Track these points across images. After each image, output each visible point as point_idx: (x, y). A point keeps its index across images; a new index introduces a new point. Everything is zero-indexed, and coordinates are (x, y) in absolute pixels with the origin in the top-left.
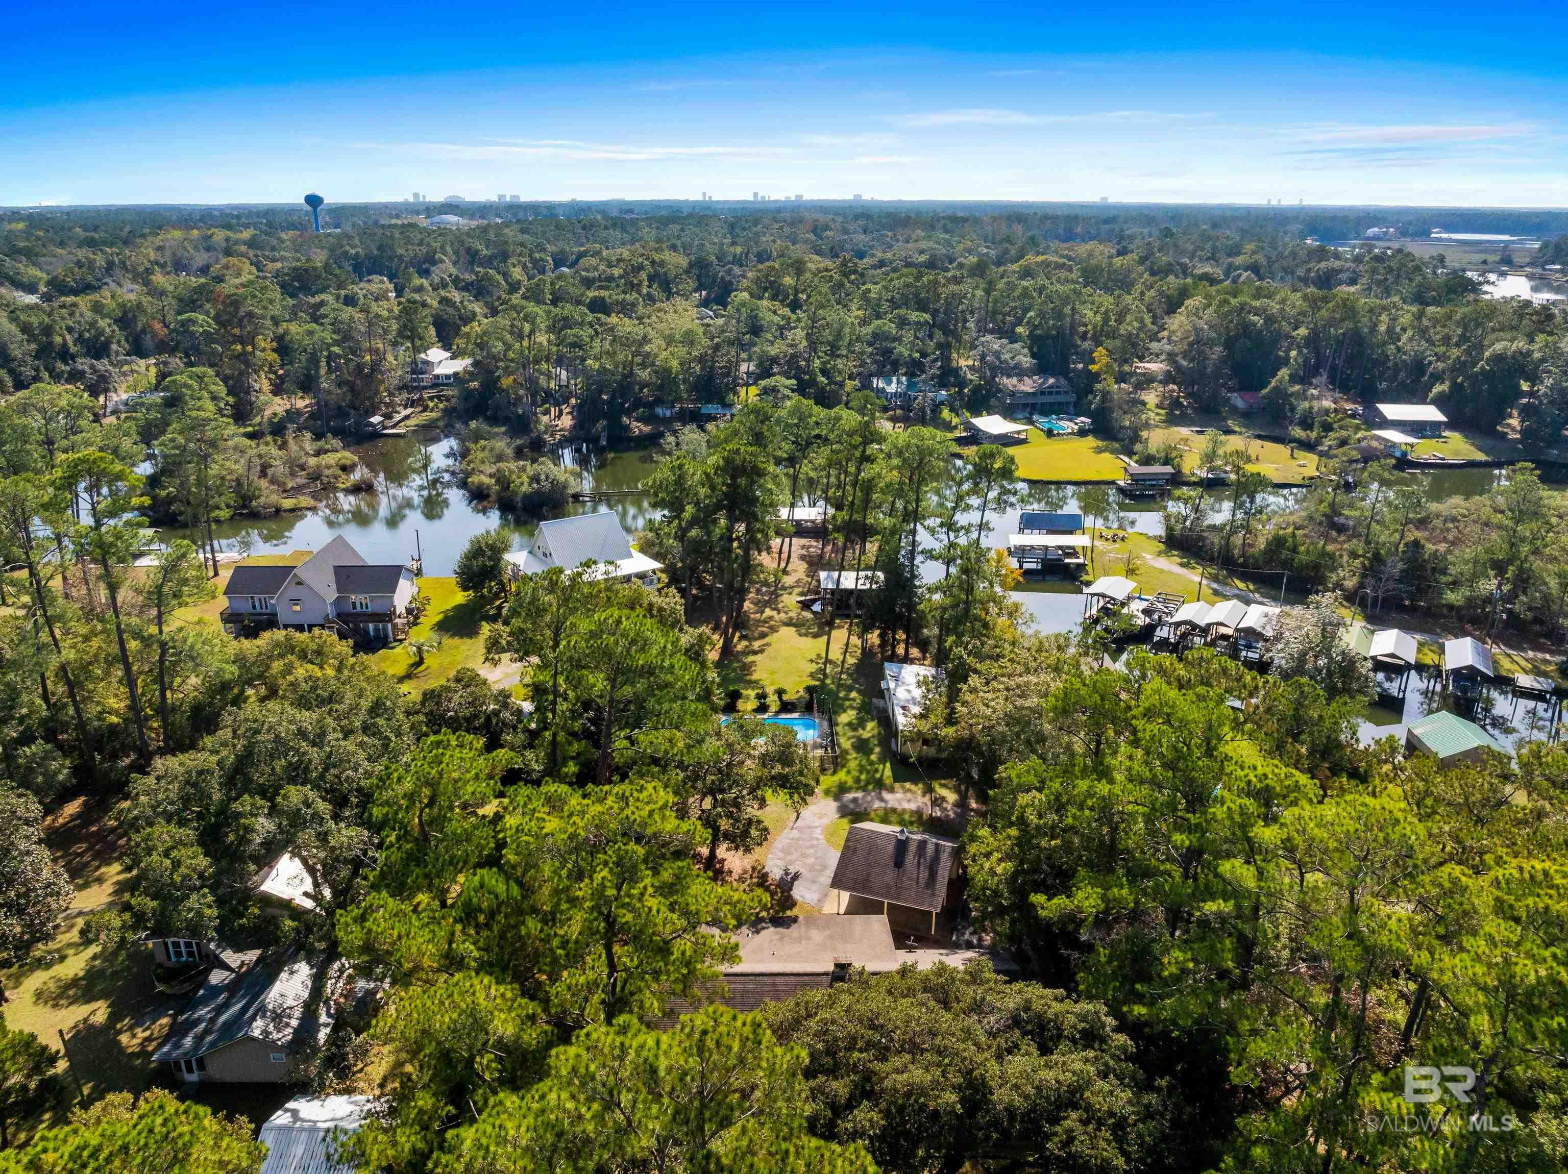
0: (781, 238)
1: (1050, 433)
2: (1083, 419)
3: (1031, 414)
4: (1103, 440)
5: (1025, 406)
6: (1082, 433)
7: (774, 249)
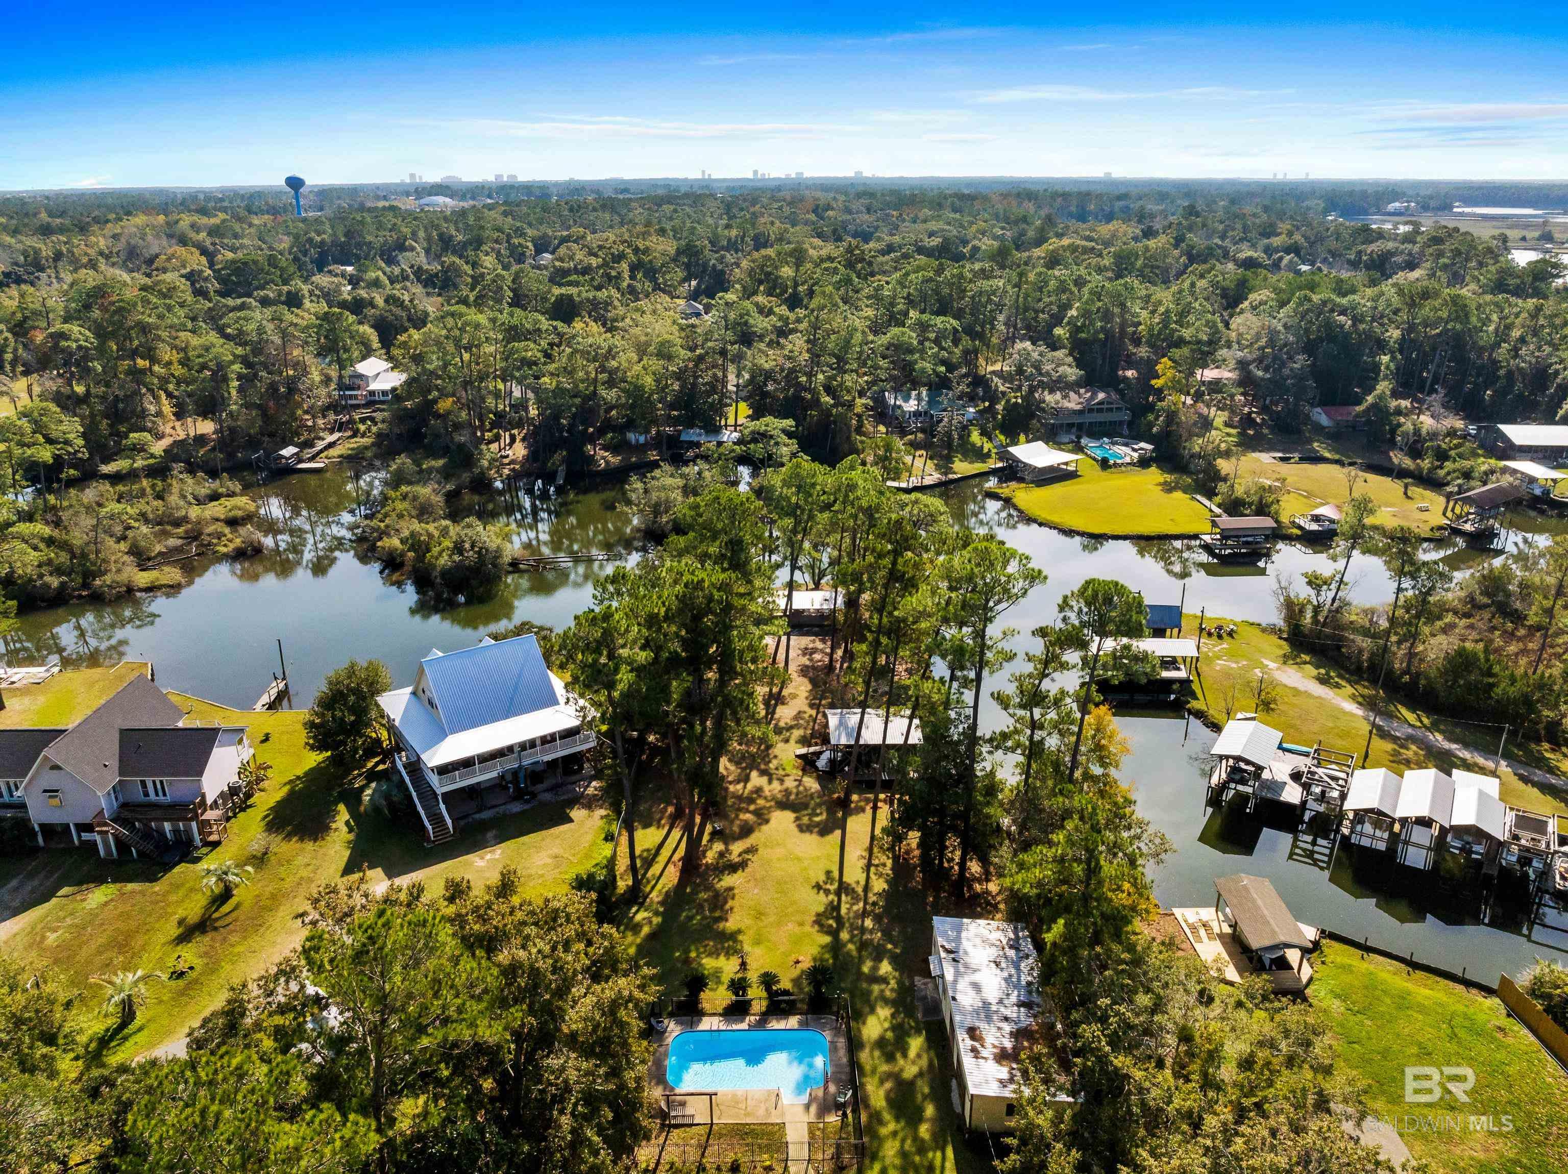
0: (780, 218)
1: (1104, 464)
2: (1143, 445)
3: (1079, 437)
4: (1170, 472)
5: (1071, 426)
6: (1144, 463)
7: (773, 232)
